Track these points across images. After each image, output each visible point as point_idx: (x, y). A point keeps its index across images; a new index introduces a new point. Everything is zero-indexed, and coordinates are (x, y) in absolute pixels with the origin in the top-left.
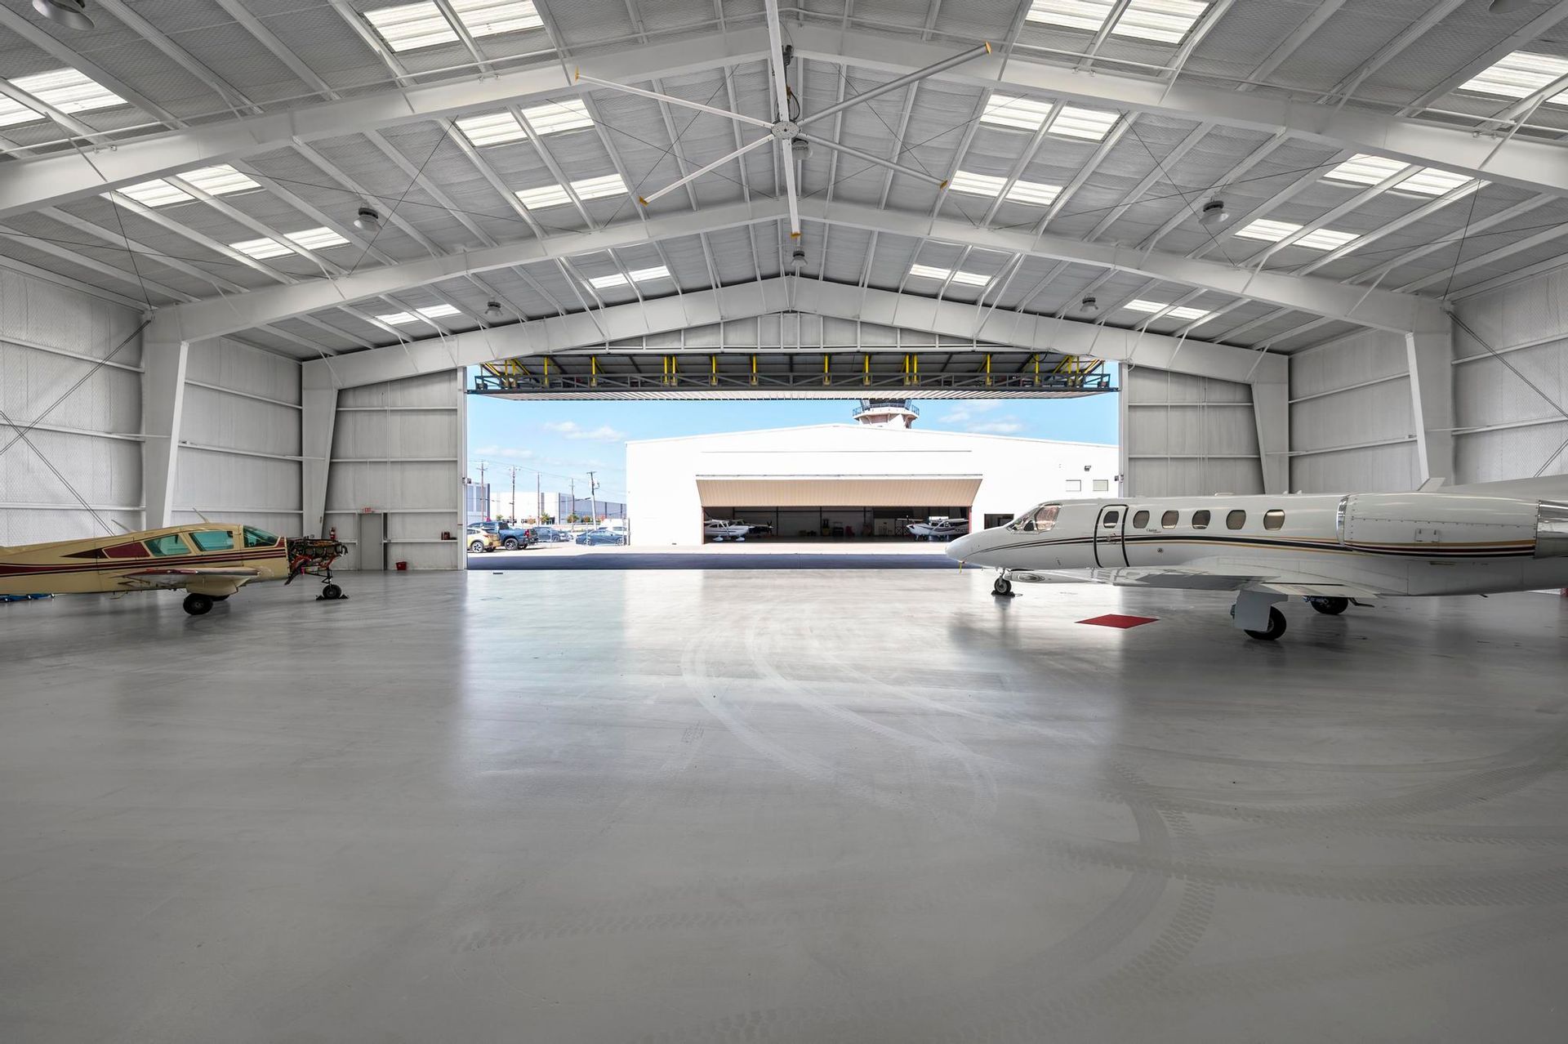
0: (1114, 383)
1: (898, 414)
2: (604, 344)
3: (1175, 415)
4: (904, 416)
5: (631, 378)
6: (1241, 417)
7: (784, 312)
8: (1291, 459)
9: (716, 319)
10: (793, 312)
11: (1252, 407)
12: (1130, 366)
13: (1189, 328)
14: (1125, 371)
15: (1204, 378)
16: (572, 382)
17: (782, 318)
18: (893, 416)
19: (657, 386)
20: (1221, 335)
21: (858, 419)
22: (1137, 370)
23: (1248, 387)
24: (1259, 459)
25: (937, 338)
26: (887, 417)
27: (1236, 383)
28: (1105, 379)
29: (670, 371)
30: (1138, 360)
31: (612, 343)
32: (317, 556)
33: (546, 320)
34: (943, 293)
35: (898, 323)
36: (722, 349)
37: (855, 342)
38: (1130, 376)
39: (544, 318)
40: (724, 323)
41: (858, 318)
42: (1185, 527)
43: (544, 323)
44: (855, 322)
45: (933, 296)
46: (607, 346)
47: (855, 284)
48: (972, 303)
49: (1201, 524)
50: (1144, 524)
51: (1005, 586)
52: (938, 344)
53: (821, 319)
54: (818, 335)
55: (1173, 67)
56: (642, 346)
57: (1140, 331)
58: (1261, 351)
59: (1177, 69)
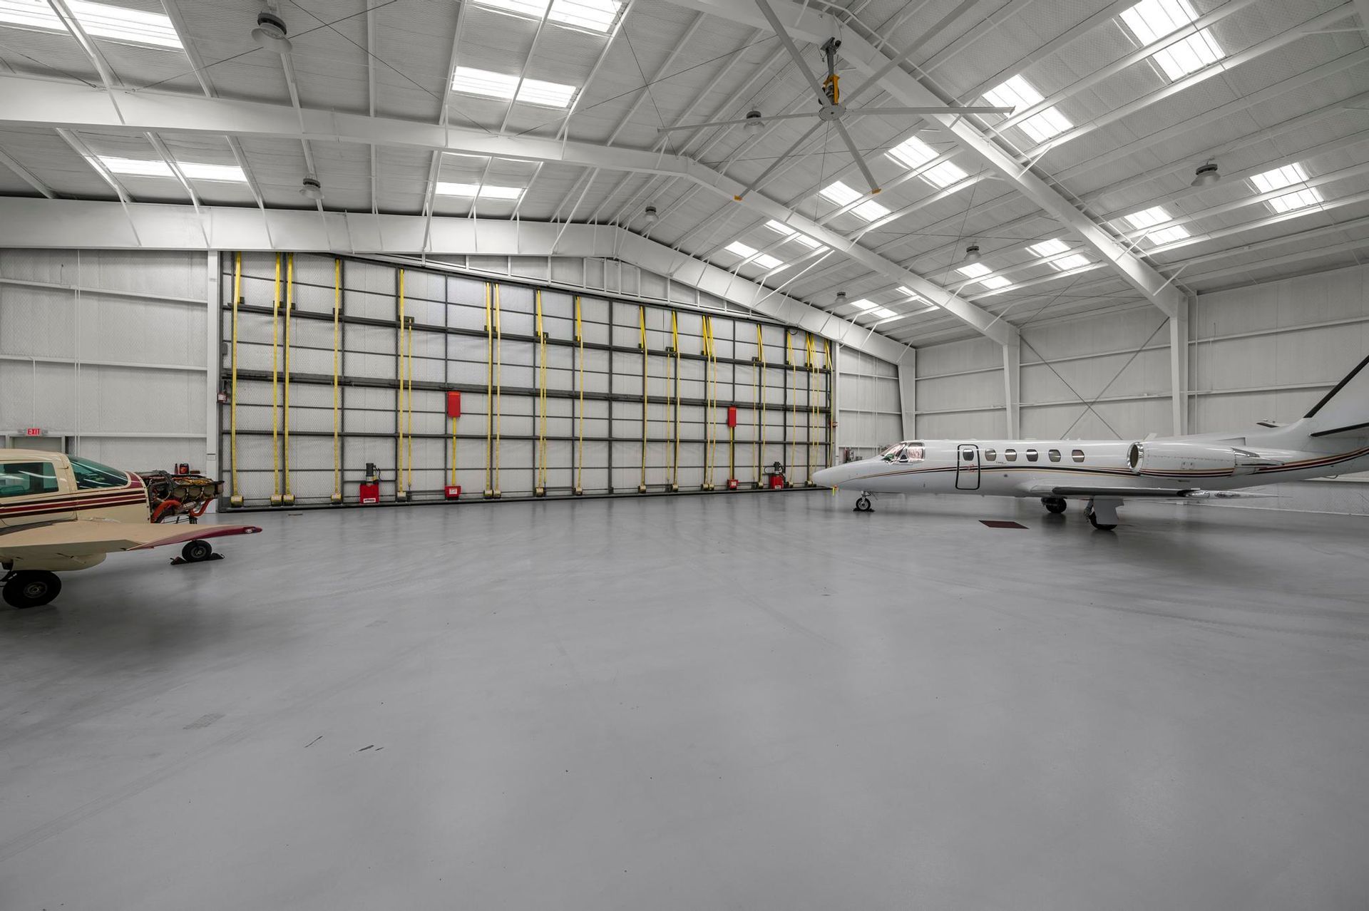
2: (420, 256)
3: (861, 381)
6: (892, 385)
7: (608, 258)
8: (916, 415)
9: (549, 252)
10: (617, 260)
11: (898, 381)
12: (841, 345)
13: (878, 323)
14: (838, 348)
15: (876, 358)
17: (605, 264)
20: (889, 331)
22: (846, 349)
23: (896, 367)
24: (901, 417)
25: (726, 304)
27: (889, 363)
30: (847, 342)
31: (428, 256)
32: (189, 499)
33: (347, 214)
34: (739, 268)
35: (701, 286)
36: (549, 283)
37: (666, 297)
38: (840, 351)
39: (344, 211)
40: (552, 257)
41: (671, 276)
42: (1024, 462)
43: (344, 217)
44: (666, 278)
45: (726, 269)
46: (424, 258)
47: (670, 246)
48: (751, 280)
49: (1033, 458)
50: (994, 458)
51: (866, 504)
52: (726, 309)
53: (639, 271)
54: (636, 285)
55: (1029, 156)
56: (465, 265)
57: (850, 321)
58: (906, 344)
59: (1033, 159)
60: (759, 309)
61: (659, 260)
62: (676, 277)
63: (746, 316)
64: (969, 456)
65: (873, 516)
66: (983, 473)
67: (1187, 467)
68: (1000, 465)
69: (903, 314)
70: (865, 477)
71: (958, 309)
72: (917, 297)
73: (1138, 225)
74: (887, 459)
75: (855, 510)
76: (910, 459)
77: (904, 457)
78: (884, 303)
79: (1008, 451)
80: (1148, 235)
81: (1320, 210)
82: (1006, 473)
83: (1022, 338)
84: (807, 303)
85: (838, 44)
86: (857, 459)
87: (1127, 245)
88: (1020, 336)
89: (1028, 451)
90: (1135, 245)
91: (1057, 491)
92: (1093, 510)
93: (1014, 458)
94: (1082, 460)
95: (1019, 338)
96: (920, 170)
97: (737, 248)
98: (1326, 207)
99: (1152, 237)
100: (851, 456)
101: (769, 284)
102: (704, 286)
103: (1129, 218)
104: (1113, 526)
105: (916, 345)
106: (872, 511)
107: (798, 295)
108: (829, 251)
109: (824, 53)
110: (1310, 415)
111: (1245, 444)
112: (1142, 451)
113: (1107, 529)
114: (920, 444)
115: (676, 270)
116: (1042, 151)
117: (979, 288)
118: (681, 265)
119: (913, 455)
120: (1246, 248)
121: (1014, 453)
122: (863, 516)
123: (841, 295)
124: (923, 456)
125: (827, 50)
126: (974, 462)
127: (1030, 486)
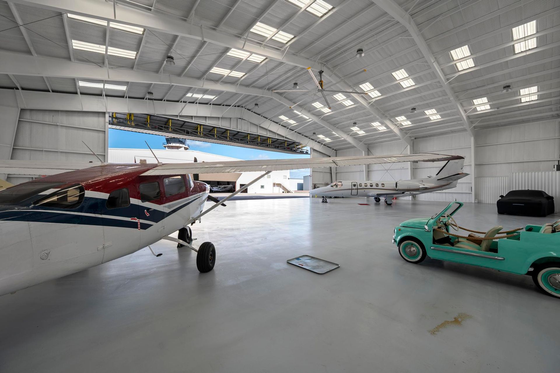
0: (309, 153)
1: (183, 147)
2: (177, 116)
4: (185, 148)
5: (187, 130)
7: (239, 118)
8: (336, 173)
9: (220, 116)
10: (242, 119)
12: (313, 149)
13: (325, 142)
14: (312, 150)
15: (324, 154)
16: (162, 128)
17: (238, 120)
18: (181, 147)
19: (195, 135)
20: (328, 145)
21: (165, 147)
22: (314, 150)
23: (330, 157)
24: (331, 173)
26: (178, 148)
27: (328, 156)
28: (308, 151)
29: (200, 130)
30: (315, 148)
31: (180, 116)
33: (154, 101)
34: (282, 123)
35: (269, 129)
36: (220, 127)
37: (258, 132)
38: (313, 151)
39: (153, 100)
40: (221, 118)
41: (260, 125)
42: (369, 187)
43: (152, 102)
44: (257, 126)
45: (277, 123)
46: (179, 117)
47: (259, 115)
48: (285, 127)
49: (371, 186)
50: (361, 186)
51: (325, 200)
52: (277, 136)
53: (249, 123)
54: (248, 128)
55: (370, 101)
56: (192, 119)
57: (316, 141)
58: (333, 149)
59: (372, 102)
60: (287, 137)
61: (256, 119)
62: (261, 126)
63: (283, 139)
64: (355, 185)
65: (327, 203)
66: (358, 190)
67: (409, 188)
68: (363, 188)
69: (333, 140)
70: (325, 192)
71: (350, 140)
72: (338, 135)
73: (399, 120)
74: (332, 186)
75: (322, 202)
76: (338, 186)
77: (337, 186)
78: (326, 136)
79: (365, 184)
80: (401, 123)
81: (440, 120)
82: (364, 190)
83: (368, 149)
84: (303, 135)
85: (323, 72)
86: (318, 187)
87: (396, 125)
88: (368, 148)
89: (370, 184)
90: (398, 125)
91: (378, 195)
92: (386, 200)
93: (366, 186)
94: (384, 186)
95: (367, 149)
96: (341, 101)
97: (283, 117)
98: (442, 120)
99: (402, 123)
100: (316, 186)
101: (291, 128)
102: (270, 129)
103: (396, 118)
104: (391, 204)
105: (336, 149)
106: (327, 202)
107: (300, 132)
108: (312, 120)
109: (319, 74)
110: (437, 175)
111: (423, 182)
112: (398, 184)
113: (390, 205)
114: (341, 182)
115: (262, 123)
116: (374, 100)
117: (356, 134)
118: (264, 122)
119: (339, 185)
120: (425, 128)
121: (366, 185)
122: (325, 203)
123: (314, 133)
124: (342, 185)
125: (320, 73)
126: (356, 187)
127: (370, 194)
